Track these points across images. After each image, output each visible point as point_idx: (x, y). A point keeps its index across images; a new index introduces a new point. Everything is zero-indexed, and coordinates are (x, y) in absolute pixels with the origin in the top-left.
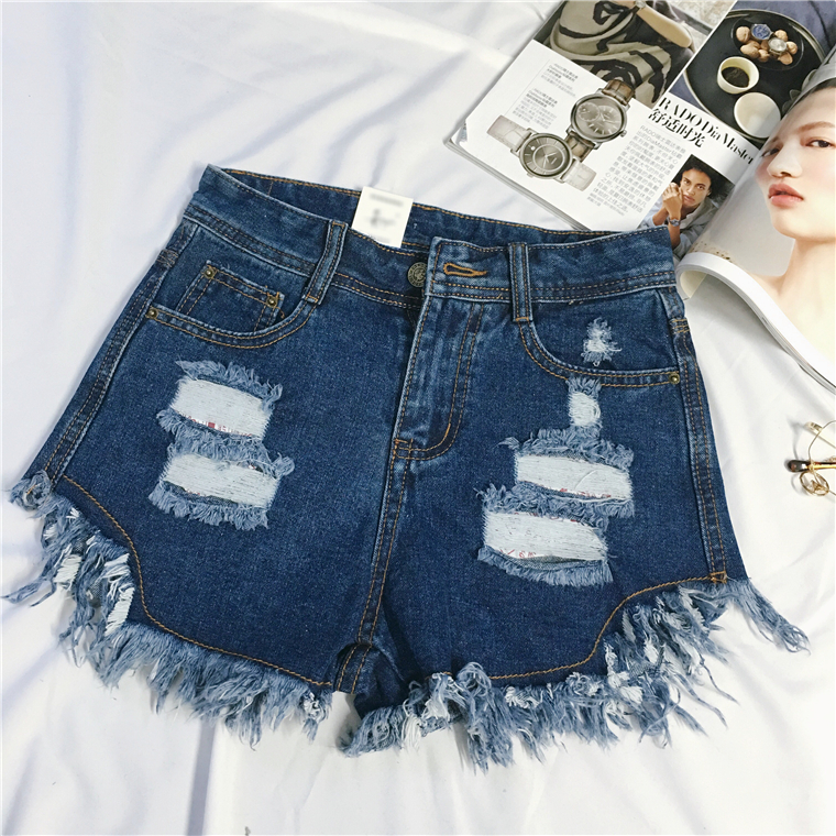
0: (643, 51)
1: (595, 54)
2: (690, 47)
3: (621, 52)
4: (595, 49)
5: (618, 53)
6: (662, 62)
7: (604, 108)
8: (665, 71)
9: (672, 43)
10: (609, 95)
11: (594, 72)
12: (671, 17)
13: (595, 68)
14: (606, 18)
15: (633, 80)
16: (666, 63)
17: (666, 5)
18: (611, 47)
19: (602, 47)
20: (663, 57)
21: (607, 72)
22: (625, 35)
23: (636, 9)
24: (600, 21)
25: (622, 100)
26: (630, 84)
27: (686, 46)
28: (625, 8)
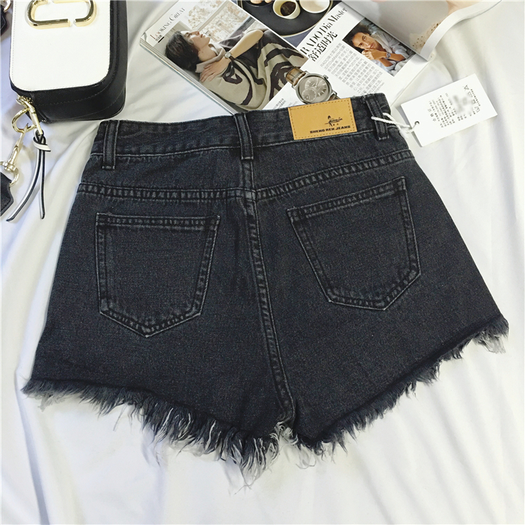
0: (265, 58)
1: (266, 87)
2: (264, 31)
3: (265, 71)
5: (265, 73)
6: (273, 48)
7: (306, 85)
8: (280, 47)
9: (260, 41)
10: (297, 82)
11: (279, 89)
12: (239, 39)
13: (275, 87)
14: (236, 75)
15: (287, 67)
16: (274, 46)
17: (229, 40)
18: (260, 76)
19: (260, 82)
20: (270, 47)
21: (280, 81)
22: (251, 67)
23: (231, 58)
24: (239, 80)
25: (301, 75)
26: (289, 69)
27: (262, 33)
28: (230, 64)
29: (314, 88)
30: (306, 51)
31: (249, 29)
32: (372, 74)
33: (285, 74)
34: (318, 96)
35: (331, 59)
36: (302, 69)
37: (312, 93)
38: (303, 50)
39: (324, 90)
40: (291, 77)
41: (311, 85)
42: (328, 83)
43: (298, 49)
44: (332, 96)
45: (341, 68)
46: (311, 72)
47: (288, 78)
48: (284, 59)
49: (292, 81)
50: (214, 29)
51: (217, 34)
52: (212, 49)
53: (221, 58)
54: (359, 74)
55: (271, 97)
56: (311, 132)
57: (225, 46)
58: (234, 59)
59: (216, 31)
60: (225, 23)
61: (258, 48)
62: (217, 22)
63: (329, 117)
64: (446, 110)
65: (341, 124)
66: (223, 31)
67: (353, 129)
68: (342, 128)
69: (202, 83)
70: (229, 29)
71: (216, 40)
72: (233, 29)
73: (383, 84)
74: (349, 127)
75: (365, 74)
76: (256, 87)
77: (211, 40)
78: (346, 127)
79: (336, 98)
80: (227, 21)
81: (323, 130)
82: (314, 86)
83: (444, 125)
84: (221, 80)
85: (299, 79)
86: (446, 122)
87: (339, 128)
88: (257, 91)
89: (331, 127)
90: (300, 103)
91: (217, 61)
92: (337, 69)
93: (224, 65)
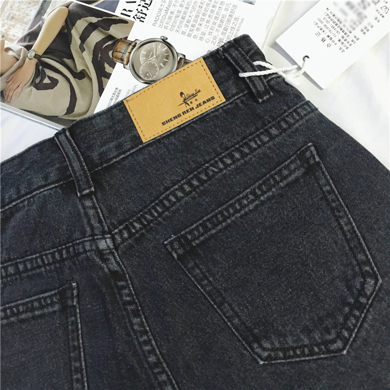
0: (79, 42)
1: (91, 79)
2: (68, 7)
4: (85, 80)
5: (84, 60)
6: (86, 24)
7: (142, 59)
8: (94, 20)
9: (66, 21)
10: (128, 59)
11: (108, 76)
12: (40, 28)
13: (103, 75)
14: (49, 77)
15: (110, 43)
16: (86, 21)
17: (29, 34)
18: (80, 68)
19: (81, 75)
20: (81, 25)
21: (106, 66)
22: (66, 60)
23: (36, 56)
24: (54, 83)
25: (131, 47)
26: (114, 44)
27: (67, 10)
28: (37, 66)
29: (153, 60)
30: (128, 13)
31: (49, 10)
32: (223, 12)
33: (110, 53)
34: (161, 67)
35: (163, 13)
36: (131, 38)
37: (152, 66)
38: (124, 12)
39: (167, 57)
40: (120, 55)
41: (147, 56)
42: (169, 46)
43: (118, 13)
44: (179, 62)
45: (180, 19)
46: (143, 38)
47: (116, 58)
48: (104, 33)
49: (122, 60)
50: (6, 27)
51: (11, 32)
52: (10, 53)
53: (24, 61)
54: (207, 18)
55: (101, 90)
56: (164, 124)
57: (26, 44)
58: (40, 57)
59: (10, 29)
60: (18, 13)
61: (66, 31)
62: (8, 17)
63: (182, 94)
64: (341, 26)
65: (201, 98)
66: (18, 26)
67: (220, 99)
68: (204, 102)
69: (9, 103)
70: (25, 20)
71: (12, 41)
72: (29, 18)
73: (242, 20)
74: (213, 98)
75: (214, 15)
76: (78, 84)
77: (6, 42)
78: (209, 100)
79: (187, 62)
80: (19, 10)
81: (179, 116)
82: (152, 56)
83: (344, 48)
84: (31, 91)
85: (130, 53)
86: (346, 42)
87: (200, 105)
88: (81, 89)
89: (188, 107)
90: (141, 85)
91: (20, 67)
92: (175, 22)
93: (30, 69)
